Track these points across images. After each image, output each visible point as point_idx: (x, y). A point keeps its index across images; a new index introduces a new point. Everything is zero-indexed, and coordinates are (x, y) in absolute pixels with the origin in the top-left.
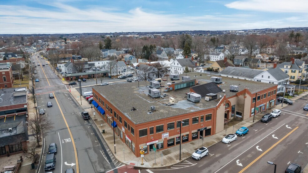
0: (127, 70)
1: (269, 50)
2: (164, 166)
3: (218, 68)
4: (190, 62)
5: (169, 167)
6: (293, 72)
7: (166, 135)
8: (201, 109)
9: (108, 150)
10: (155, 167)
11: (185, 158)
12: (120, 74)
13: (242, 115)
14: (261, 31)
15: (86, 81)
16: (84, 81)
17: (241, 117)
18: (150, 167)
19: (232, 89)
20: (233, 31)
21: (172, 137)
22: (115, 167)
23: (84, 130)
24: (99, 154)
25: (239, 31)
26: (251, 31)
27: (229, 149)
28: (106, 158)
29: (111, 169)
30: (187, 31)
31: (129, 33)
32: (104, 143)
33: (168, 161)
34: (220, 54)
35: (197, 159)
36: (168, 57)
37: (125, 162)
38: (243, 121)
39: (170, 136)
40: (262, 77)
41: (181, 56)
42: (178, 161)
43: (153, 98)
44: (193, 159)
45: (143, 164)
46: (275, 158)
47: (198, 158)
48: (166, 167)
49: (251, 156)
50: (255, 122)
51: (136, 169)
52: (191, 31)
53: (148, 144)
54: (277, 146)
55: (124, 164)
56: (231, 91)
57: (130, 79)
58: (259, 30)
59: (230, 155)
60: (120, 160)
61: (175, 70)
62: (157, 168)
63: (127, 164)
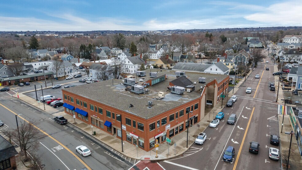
0: (73, 70)
1: (193, 48)
2: (177, 155)
3: (162, 65)
4: (139, 59)
5: (182, 155)
6: (227, 65)
7: (168, 127)
8: (191, 100)
9: (112, 150)
10: (169, 157)
11: (190, 145)
12: (67, 74)
13: (212, 103)
14: (175, 31)
15: (29, 85)
16: (27, 85)
17: (211, 104)
18: (166, 158)
19: (201, 81)
20: (151, 32)
21: (172, 128)
22: (132, 165)
23: (70, 135)
24: (105, 155)
25: (156, 31)
26: (166, 32)
27: (220, 132)
28: (116, 158)
29: (130, 167)
30: (108, 31)
31: (45, 32)
32: (103, 145)
33: (178, 150)
34: (157, 52)
35: (201, 144)
36: (107, 56)
37: (139, 159)
38: (214, 108)
39: (171, 127)
40: (211, 70)
41: (123, 55)
42: (186, 149)
43: (138, 94)
44: (198, 145)
45: (158, 157)
46: (256, 133)
47: (202, 142)
48: (179, 155)
49: (239, 135)
50: (223, 108)
51: (154, 162)
52: (112, 31)
53: (156, 137)
54: (250, 124)
55: (139, 160)
56: (200, 82)
57: (82, 79)
58: (172, 30)
59: (223, 136)
60: (132, 157)
61: (126, 67)
62: (172, 158)
63: (141, 159)
